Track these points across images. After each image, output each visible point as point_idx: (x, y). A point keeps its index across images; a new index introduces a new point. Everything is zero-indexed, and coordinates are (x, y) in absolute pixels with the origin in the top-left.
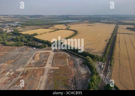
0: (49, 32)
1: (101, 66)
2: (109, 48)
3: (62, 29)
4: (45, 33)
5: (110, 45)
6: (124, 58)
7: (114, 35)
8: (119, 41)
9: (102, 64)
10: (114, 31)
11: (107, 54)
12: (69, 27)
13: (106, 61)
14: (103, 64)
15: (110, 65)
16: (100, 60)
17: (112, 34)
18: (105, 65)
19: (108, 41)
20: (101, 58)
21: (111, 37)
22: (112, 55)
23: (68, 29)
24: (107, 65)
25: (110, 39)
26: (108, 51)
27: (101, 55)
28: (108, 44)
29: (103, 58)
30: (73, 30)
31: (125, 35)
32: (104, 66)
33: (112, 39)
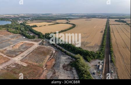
0: (49, 25)
1: (99, 66)
2: (105, 39)
3: (62, 23)
4: (44, 26)
5: (106, 36)
6: (123, 48)
7: (107, 27)
8: (113, 31)
9: (99, 63)
10: (107, 23)
11: (104, 47)
12: (70, 21)
13: (105, 56)
14: (101, 62)
15: (112, 61)
16: (96, 57)
17: (106, 26)
18: (104, 64)
19: (104, 32)
20: (97, 53)
21: (105, 28)
22: (110, 48)
23: (67, 23)
24: (107, 63)
25: (105, 30)
26: (105, 44)
27: (97, 49)
28: (104, 35)
29: (100, 53)
30: (72, 24)
31: (116, 25)
32: (103, 66)
33: (106, 30)
